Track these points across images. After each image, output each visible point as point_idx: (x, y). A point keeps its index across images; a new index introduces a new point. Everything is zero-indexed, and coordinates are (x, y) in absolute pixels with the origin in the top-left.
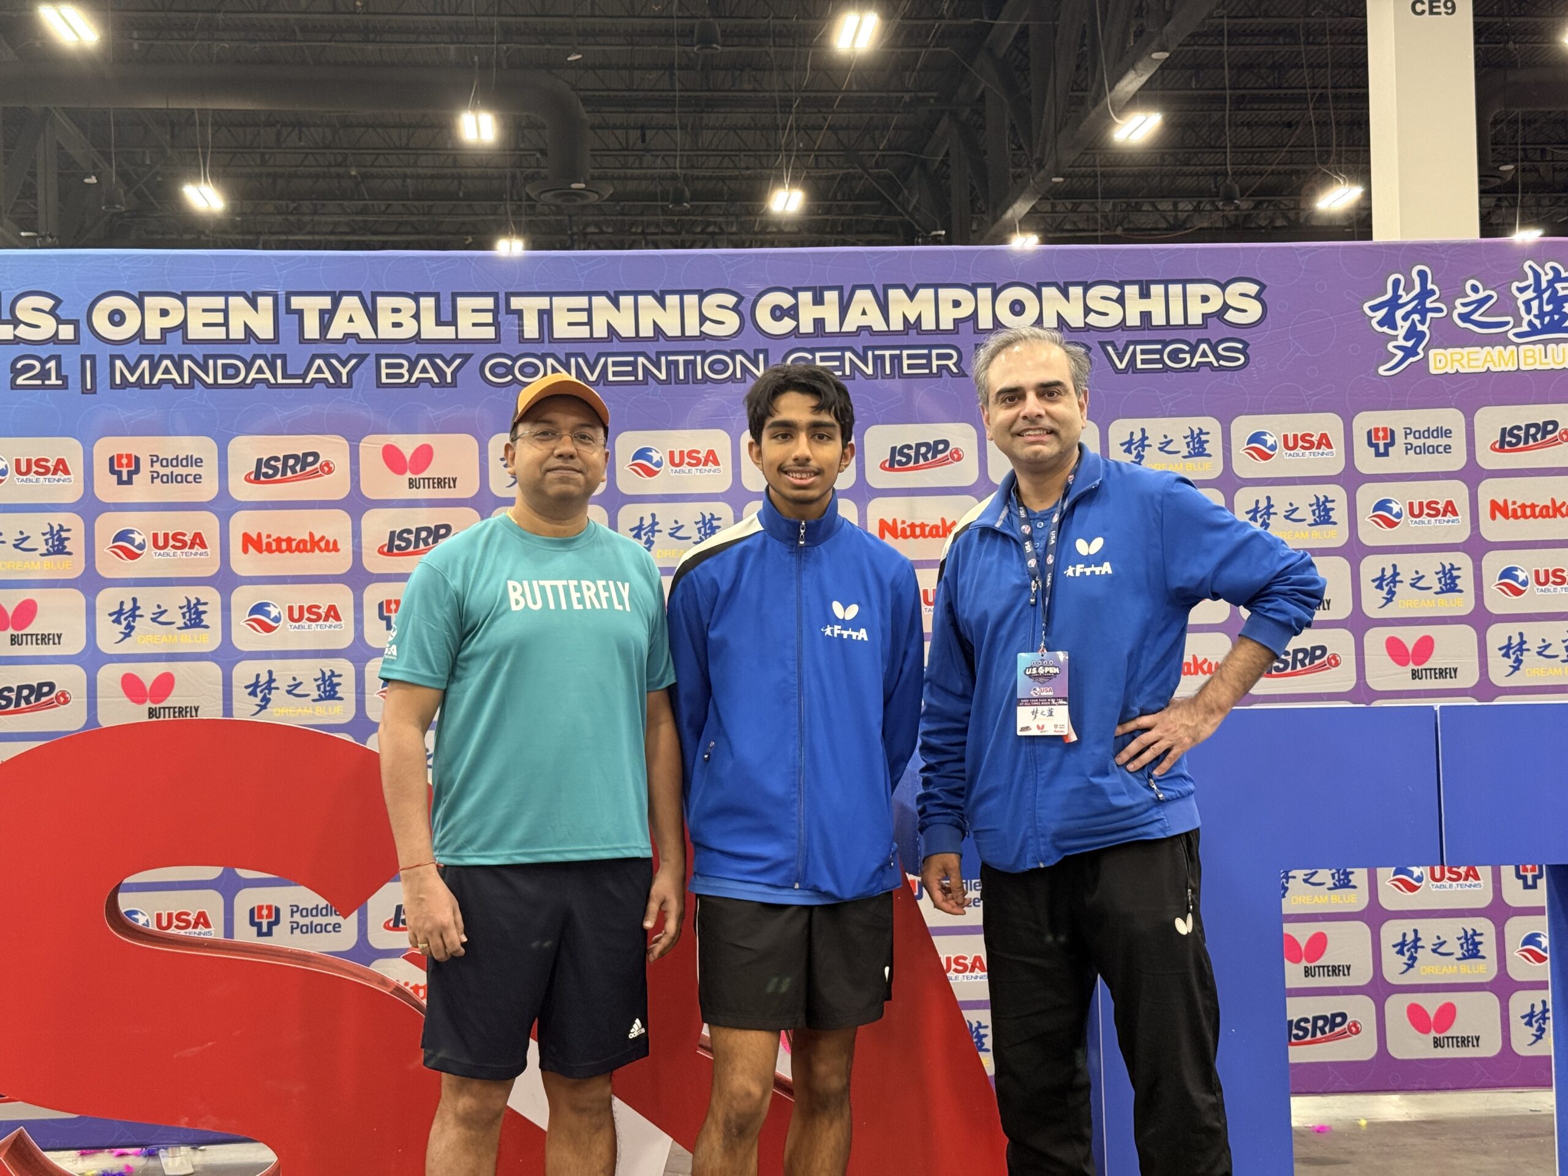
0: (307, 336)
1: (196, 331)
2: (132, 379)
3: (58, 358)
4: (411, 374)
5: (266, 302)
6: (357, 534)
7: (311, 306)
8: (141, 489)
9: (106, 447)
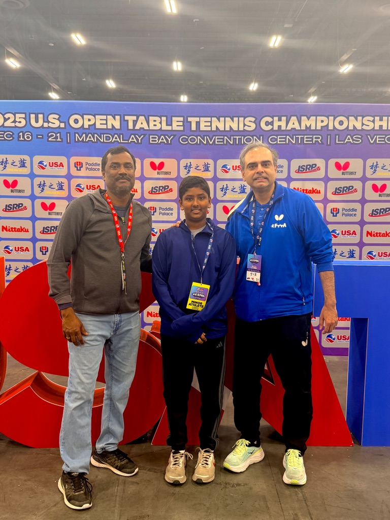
0: (129, 128)
1: (98, 126)
2: (81, 140)
3: (60, 133)
4: (159, 140)
5: (118, 117)
6: (142, 187)
7: (130, 119)
8: (83, 172)
9: (74, 160)
